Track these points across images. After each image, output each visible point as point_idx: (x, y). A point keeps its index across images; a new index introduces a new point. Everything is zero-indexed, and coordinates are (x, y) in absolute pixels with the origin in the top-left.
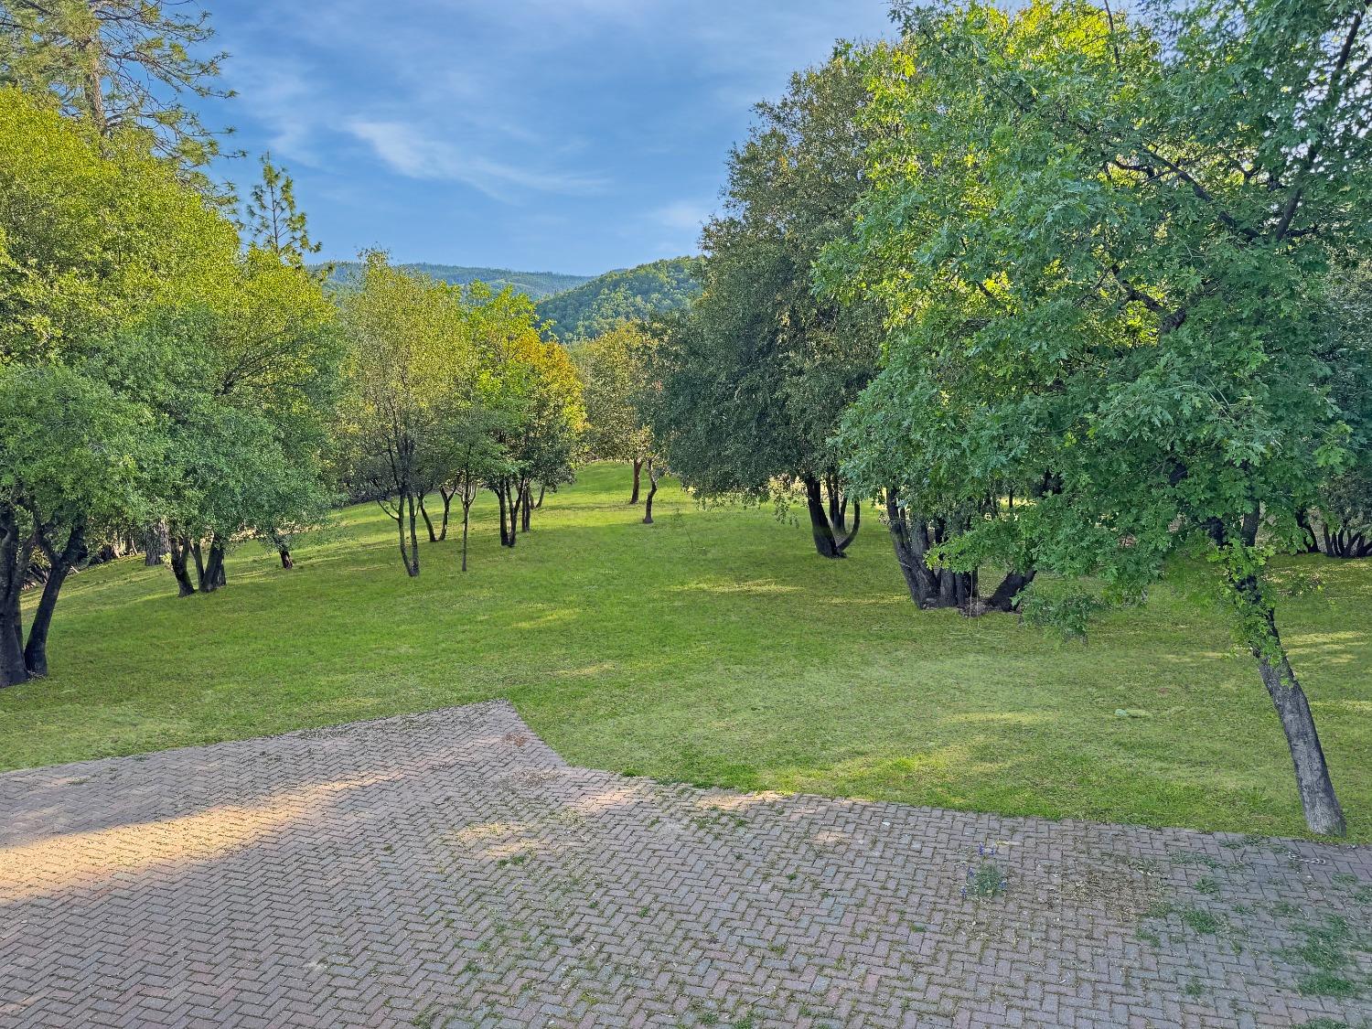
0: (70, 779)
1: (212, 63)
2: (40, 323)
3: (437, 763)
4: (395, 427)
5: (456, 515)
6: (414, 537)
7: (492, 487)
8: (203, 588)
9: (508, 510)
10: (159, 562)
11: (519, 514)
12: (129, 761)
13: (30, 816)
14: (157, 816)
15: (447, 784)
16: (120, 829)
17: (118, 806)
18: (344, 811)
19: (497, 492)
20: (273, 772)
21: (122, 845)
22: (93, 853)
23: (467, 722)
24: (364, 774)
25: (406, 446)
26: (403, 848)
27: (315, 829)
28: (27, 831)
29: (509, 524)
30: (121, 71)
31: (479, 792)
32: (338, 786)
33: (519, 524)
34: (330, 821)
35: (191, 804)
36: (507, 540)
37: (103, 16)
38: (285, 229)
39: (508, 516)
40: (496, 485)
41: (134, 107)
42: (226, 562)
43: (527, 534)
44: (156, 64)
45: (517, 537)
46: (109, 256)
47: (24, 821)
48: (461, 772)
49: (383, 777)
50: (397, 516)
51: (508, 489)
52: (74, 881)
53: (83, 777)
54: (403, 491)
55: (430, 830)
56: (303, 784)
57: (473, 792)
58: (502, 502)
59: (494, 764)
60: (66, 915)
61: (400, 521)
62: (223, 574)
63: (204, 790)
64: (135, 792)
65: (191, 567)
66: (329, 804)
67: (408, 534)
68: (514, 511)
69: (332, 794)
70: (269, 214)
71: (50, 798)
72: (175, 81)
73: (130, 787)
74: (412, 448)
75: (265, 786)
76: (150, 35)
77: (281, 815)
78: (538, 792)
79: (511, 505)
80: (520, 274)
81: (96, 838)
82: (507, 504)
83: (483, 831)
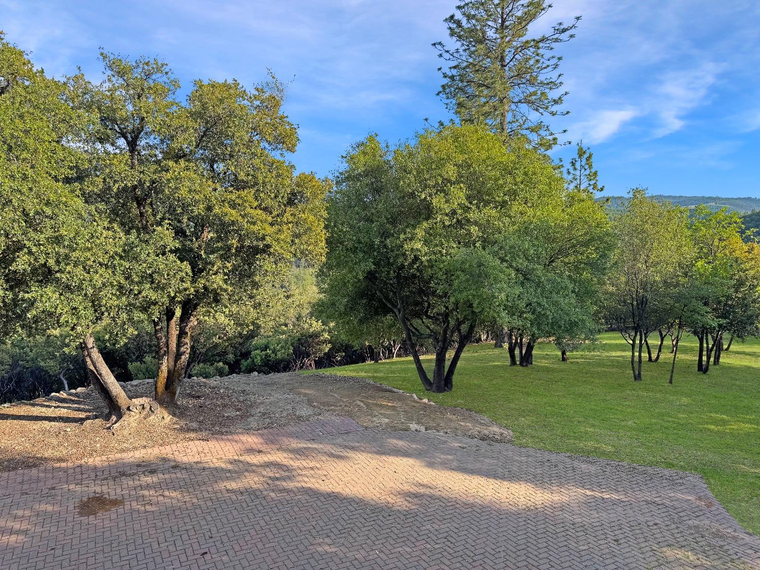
0: (460, 445)
1: (560, 98)
2: (474, 230)
3: (650, 499)
4: (637, 291)
5: (667, 347)
6: (640, 356)
7: (695, 333)
8: (521, 364)
9: (705, 349)
10: (501, 346)
11: (713, 353)
12: (484, 444)
13: (442, 456)
14: (495, 477)
15: (655, 514)
16: (479, 477)
17: (478, 465)
18: (591, 508)
19: (698, 337)
20: (553, 472)
21: (479, 486)
22: (466, 485)
23: (670, 479)
24: (604, 490)
25: (643, 302)
26: (626, 545)
27: (574, 513)
28: (441, 464)
29: (704, 358)
30: (517, 110)
31: (677, 528)
32: (589, 493)
33: (712, 359)
34: (583, 511)
35: (511, 476)
36: (702, 368)
37: (513, 84)
38: (585, 180)
39: (705, 353)
40: (698, 332)
41: (520, 126)
42: (534, 352)
43: (717, 367)
44: (533, 103)
45: (710, 367)
46: (507, 198)
47: (440, 458)
48: (665, 510)
49: (615, 496)
50: (631, 342)
51: (707, 336)
52: (458, 496)
53: (465, 446)
54: (636, 329)
55: (644, 540)
56: (569, 484)
57: (673, 526)
58: (701, 344)
59: (689, 513)
60: (453, 511)
61: (633, 345)
62: (532, 359)
63: (518, 471)
64: (486, 460)
65: (517, 352)
66: (582, 501)
67: (637, 354)
68: (709, 351)
69: (584, 496)
70: (578, 173)
71: (451, 451)
72: (541, 110)
73: (485, 457)
74: (646, 304)
75: (549, 479)
76: (532, 89)
77: (556, 498)
78: (722, 543)
79: (708, 347)
80: (726, 199)
81: (468, 477)
82: (705, 345)
83: (680, 554)
